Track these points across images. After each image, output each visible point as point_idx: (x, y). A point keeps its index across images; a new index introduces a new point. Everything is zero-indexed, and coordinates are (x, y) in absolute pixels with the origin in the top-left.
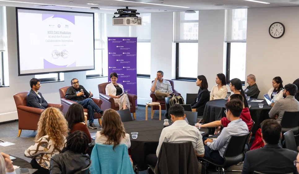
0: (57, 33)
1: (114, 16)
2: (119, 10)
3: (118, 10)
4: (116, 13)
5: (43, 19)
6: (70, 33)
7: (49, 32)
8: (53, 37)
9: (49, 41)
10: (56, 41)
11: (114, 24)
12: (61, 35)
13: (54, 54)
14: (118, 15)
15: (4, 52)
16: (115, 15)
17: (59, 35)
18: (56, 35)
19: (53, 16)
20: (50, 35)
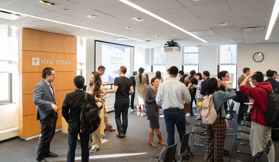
0: (116, 58)
1: (165, 47)
2: (169, 42)
3: (167, 42)
4: (165, 44)
5: (109, 49)
6: (122, 59)
7: (112, 58)
8: (114, 61)
9: (111, 63)
10: (115, 63)
11: (165, 51)
12: (118, 59)
13: (114, 72)
14: (168, 46)
15: (83, 71)
16: (165, 45)
17: (117, 60)
18: (116, 59)
19: (114, 48)
20: (112, 59)
